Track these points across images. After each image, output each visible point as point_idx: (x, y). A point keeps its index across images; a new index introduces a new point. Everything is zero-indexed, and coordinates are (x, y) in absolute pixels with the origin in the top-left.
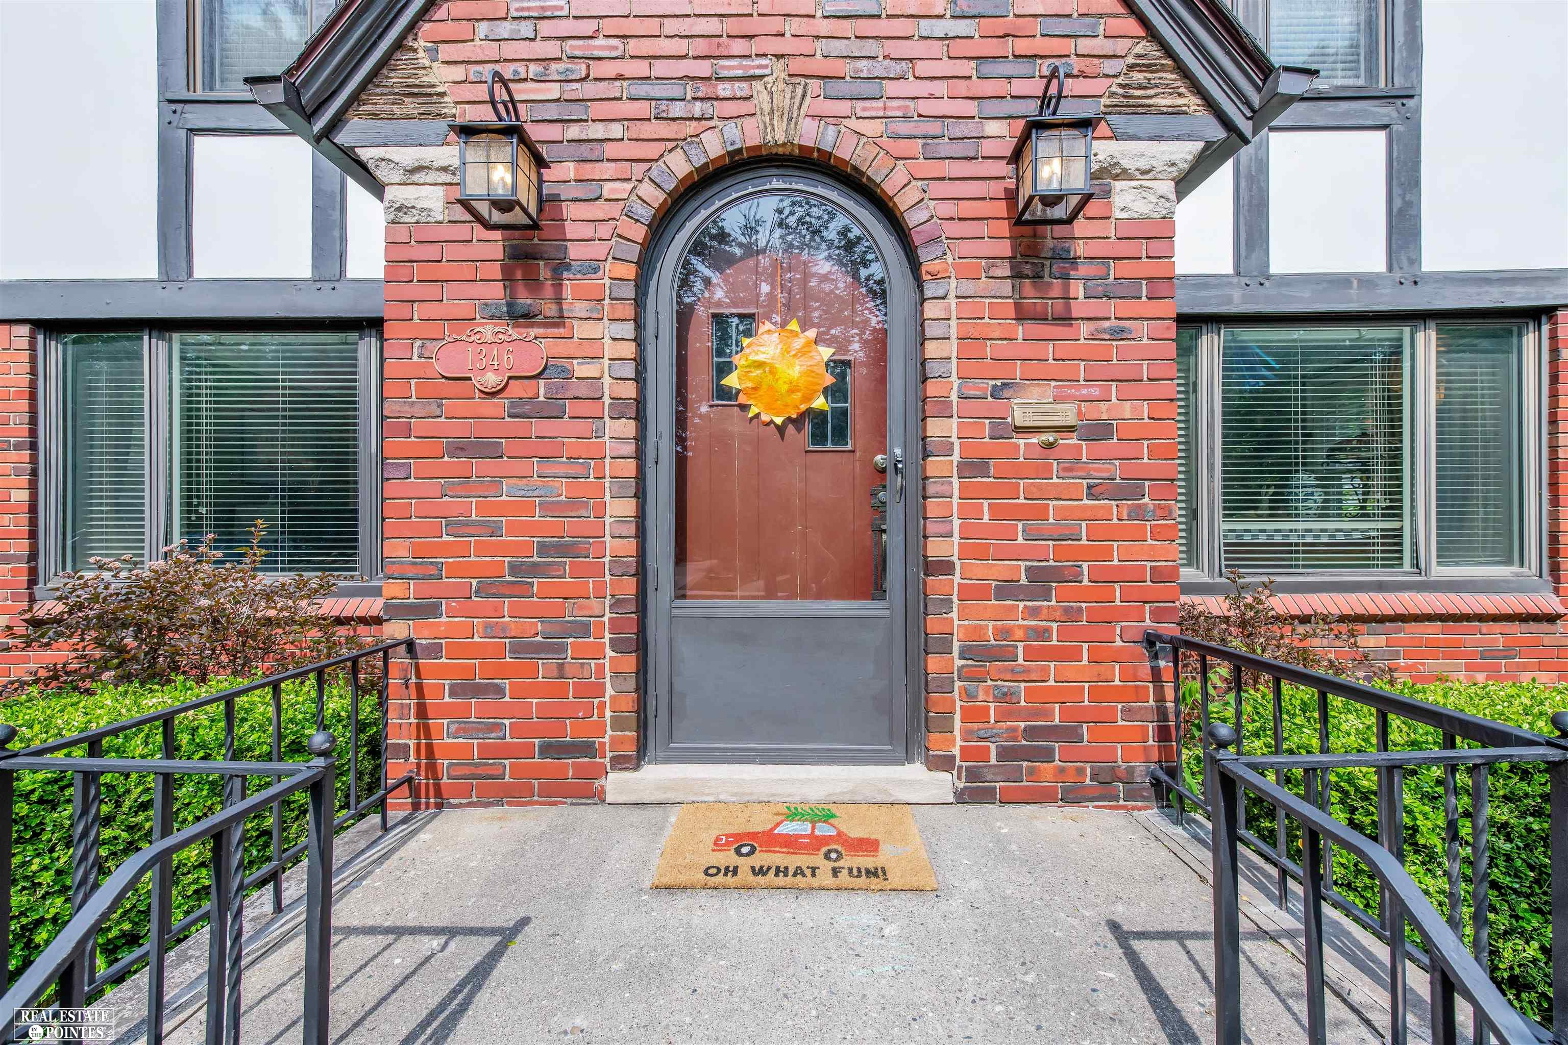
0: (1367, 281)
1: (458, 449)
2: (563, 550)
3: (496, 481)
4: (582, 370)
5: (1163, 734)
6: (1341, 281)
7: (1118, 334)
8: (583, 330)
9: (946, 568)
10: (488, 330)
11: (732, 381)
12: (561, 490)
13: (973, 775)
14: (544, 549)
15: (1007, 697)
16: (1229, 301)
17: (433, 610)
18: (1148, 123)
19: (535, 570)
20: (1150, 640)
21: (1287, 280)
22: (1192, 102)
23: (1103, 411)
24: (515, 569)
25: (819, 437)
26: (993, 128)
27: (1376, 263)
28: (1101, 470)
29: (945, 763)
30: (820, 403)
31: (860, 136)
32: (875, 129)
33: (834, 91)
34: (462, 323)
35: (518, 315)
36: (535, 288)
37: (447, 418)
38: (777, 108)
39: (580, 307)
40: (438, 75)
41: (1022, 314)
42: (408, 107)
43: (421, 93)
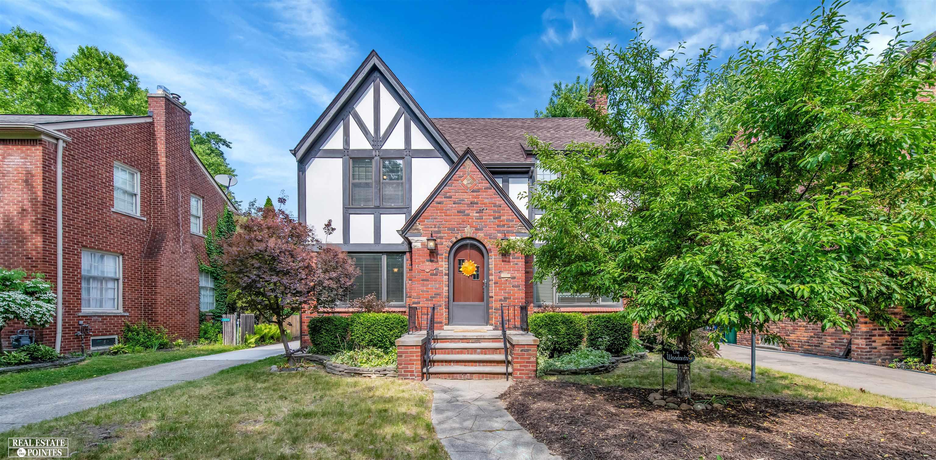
1: (422, 280)
2: (438, 295)
3: (428, 285)
4: (440, 269)
7: (517, 264)
8: (440, 263)
9: (492, 297)
10: (427, 263)
11: (461, 270)
12: (437, 286)
13: (496, 327)
14: (435, 295)
17: (419, 303)
18: (521, 234)
19: (434, 297)
22: (527, 231)
23: (514, 275)
24: (431, 297)
25: (474, 278)
26: (499, 235)
28: (514, 284)
29: (492, 325)
30: (475, 273)
31: (480, 236)
32: (482, 235)
33: (477, 229)
34: (423, 262)
35: (432, 261)
36: (434, 257)
37: (421, 276)
38: (468, 232)
39: (440, 260)
40: (420, 227)
41: (503, 261)
42: (416, 231)
43: (417, 229)
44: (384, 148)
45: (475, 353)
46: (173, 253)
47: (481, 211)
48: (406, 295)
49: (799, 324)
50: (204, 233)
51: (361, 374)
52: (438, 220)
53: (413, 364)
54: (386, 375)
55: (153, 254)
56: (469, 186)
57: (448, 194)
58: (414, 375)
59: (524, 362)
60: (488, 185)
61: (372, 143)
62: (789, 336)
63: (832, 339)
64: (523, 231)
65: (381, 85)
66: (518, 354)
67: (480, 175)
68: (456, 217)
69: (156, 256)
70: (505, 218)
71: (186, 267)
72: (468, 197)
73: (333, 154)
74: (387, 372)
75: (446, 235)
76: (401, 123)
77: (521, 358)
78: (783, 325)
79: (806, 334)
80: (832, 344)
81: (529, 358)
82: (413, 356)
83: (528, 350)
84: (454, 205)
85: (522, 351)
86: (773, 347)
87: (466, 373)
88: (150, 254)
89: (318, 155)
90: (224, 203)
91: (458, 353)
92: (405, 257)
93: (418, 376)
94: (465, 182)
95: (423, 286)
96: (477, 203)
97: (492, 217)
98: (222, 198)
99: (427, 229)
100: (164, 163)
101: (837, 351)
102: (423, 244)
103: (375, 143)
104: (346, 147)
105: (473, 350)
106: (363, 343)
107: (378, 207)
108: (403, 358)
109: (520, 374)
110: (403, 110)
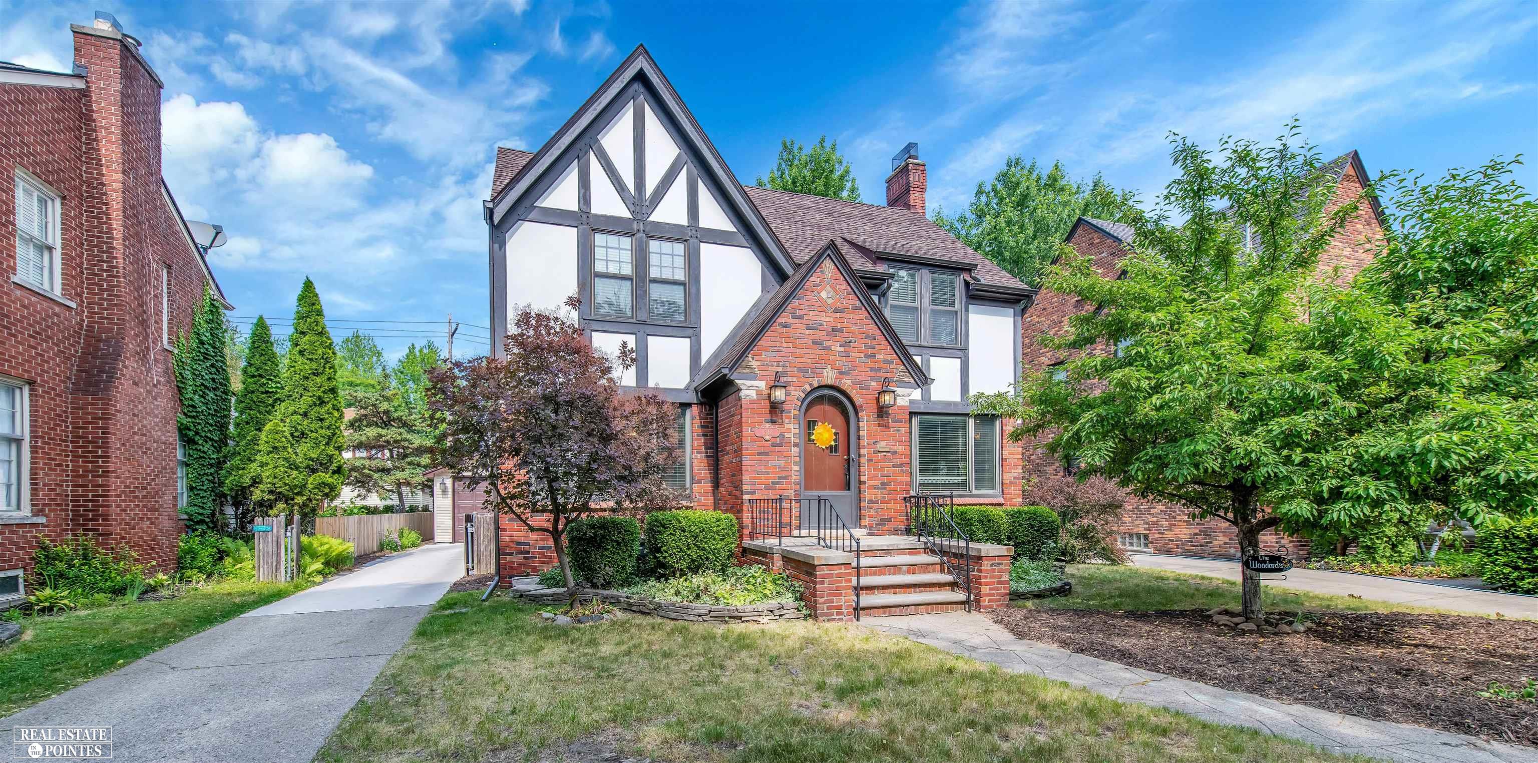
0: (956, 404)
1: (759, 454)
2: (784, 478)
3: (768, 462)
4: (787, 436)
5: (907, 520)
6: (949, 404)
7: (898, 431)
8: (787, 426)
9: (865, 483)
10: (768, 425)
11: (813, 437)
12: (783, 464)
13: (870, 530)
14: (779, 478)
15: (877, 512)
16: (920, 408)
17: (754, 492)
18: (903, 384)
19: (778, 483)
20: (905, 499)
21: (935, 403)
22: (912, 380)
23: (895, 448)
24: (773, 483)
25: (831, 452)
26: (873, 383)
27: (957, 398)
28: (895, 461)
29: (865, 527)
30: (833, 443)
31: (846, 384)
32: (849, 382)
33: (841, 373)
34: (760, 423)
35: (773, 422)
36: (777, 416)
37: (757, 446)
38: (829, 376)
39: (787, 421)
40: (754, 364)
41: (879, 425)
42: (747, 370)
43: (750, 368)
44: (651, 218)
45: (900, 572)
46: (135, 384)
47: (846, 344)
48: (692, 478)
49: (1178, 517)
50: (170, 341)
51: (740, 618)
52: (783, 354)
53: (841, 594)
54: (781, 616)
55: (97, 384)
56: (830, 301)
57: (798, 312)
58: (842, 613)
59: (993, 583)
60: (858, 303)
61: (632, 208)
62: (1163, 533)
63: (1224, 536)
64: (906, 380)
65: (647, 109)
66: (987, 571)
67: (845, 286)
68: (810, 351)
69: (107, 389)
70: (881, 357)
71: (156, 416)
72: (827, 319)
73: (558, 217)
74: (786, 611)
75: (795, 379)
76: (681, 180)
77: (992, 577)
78: (1155, 519)
79: (1187, 531)
80: (1225, 543)
81: (1000, 577)
82: (841, 582)
83: (999, 564)
84: (807, 332)
85: (992, 565)
86: (1139, 549)
87: (909, 606)
88: (88, 384)
89: (530, 217)
90: (203, 283)
91: (875, 574)
92: (688, 412)
93: (849, 614)
94: (824, 295)
95: (760, 462)
96: (841, 331)
97: (862, 355)
98: (200, 270)
99: (766, 368)
100: (118, 186)
101: (1232, 551)
102: (759, 392)
103: (638, 209)
104: (584, 208)
105: (896, 569)
106: (684, 565)
107: (644, 323)
108: (826, 585)
109: (990, 601)
110: (685, 157)
